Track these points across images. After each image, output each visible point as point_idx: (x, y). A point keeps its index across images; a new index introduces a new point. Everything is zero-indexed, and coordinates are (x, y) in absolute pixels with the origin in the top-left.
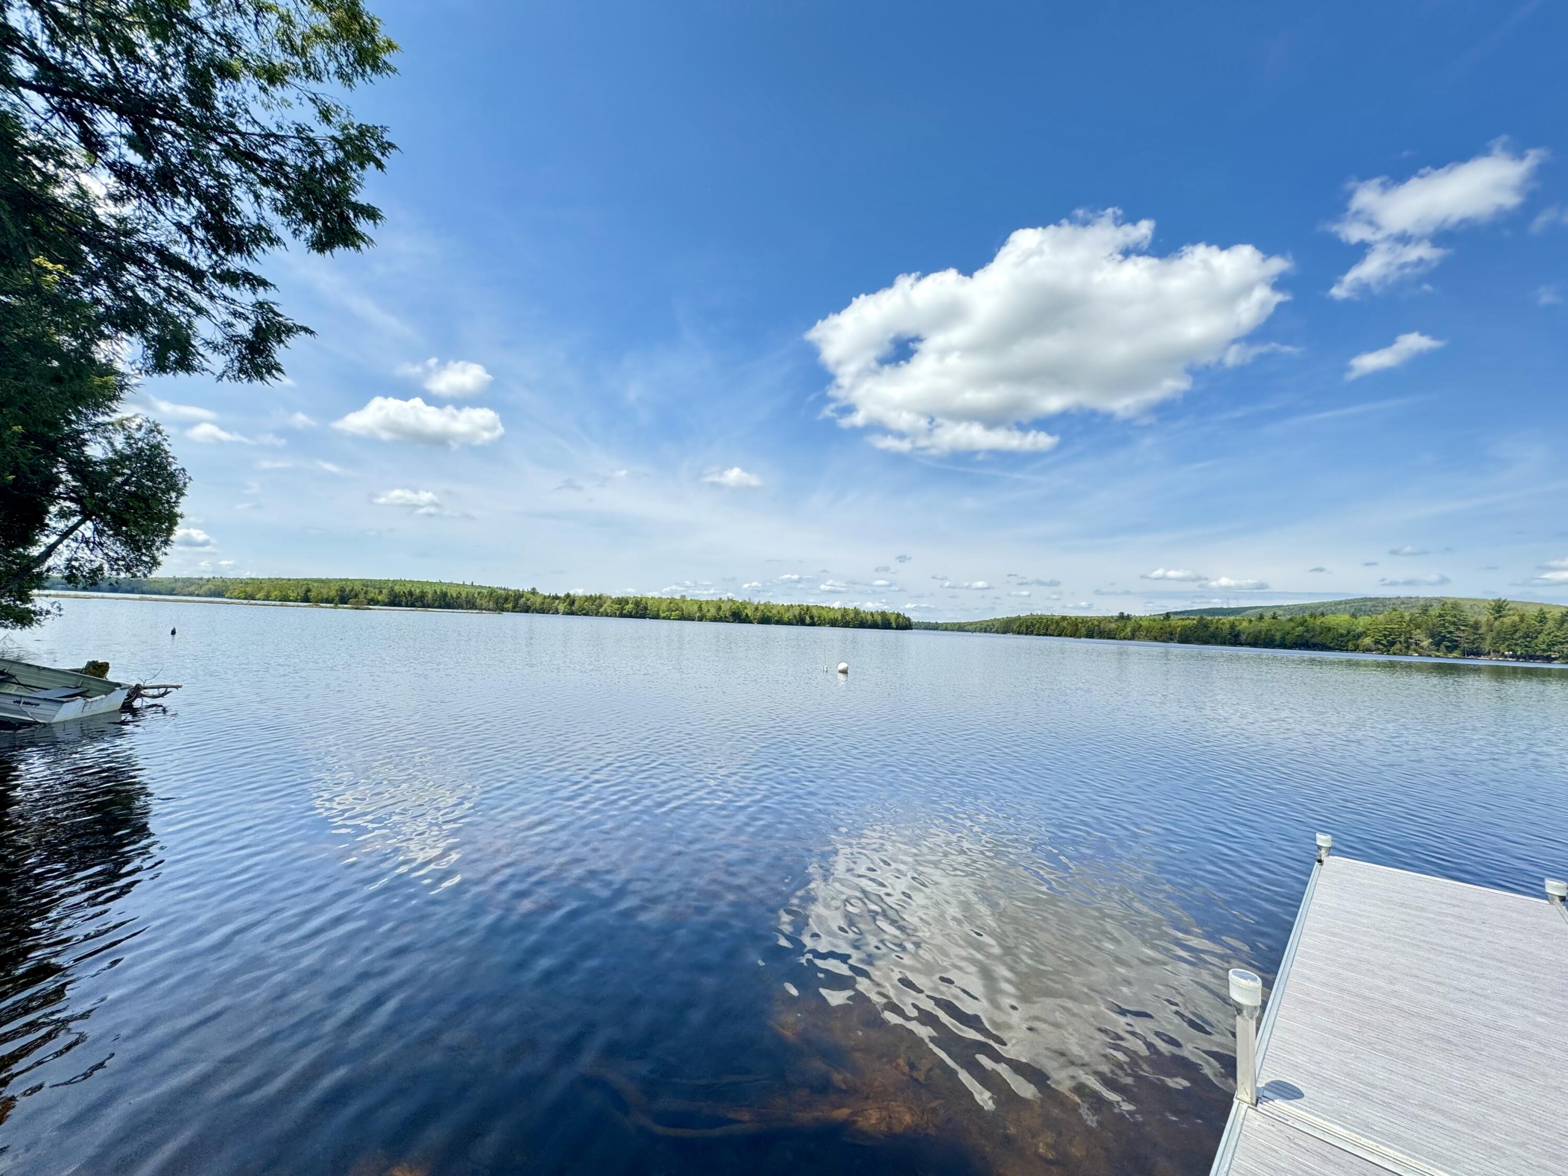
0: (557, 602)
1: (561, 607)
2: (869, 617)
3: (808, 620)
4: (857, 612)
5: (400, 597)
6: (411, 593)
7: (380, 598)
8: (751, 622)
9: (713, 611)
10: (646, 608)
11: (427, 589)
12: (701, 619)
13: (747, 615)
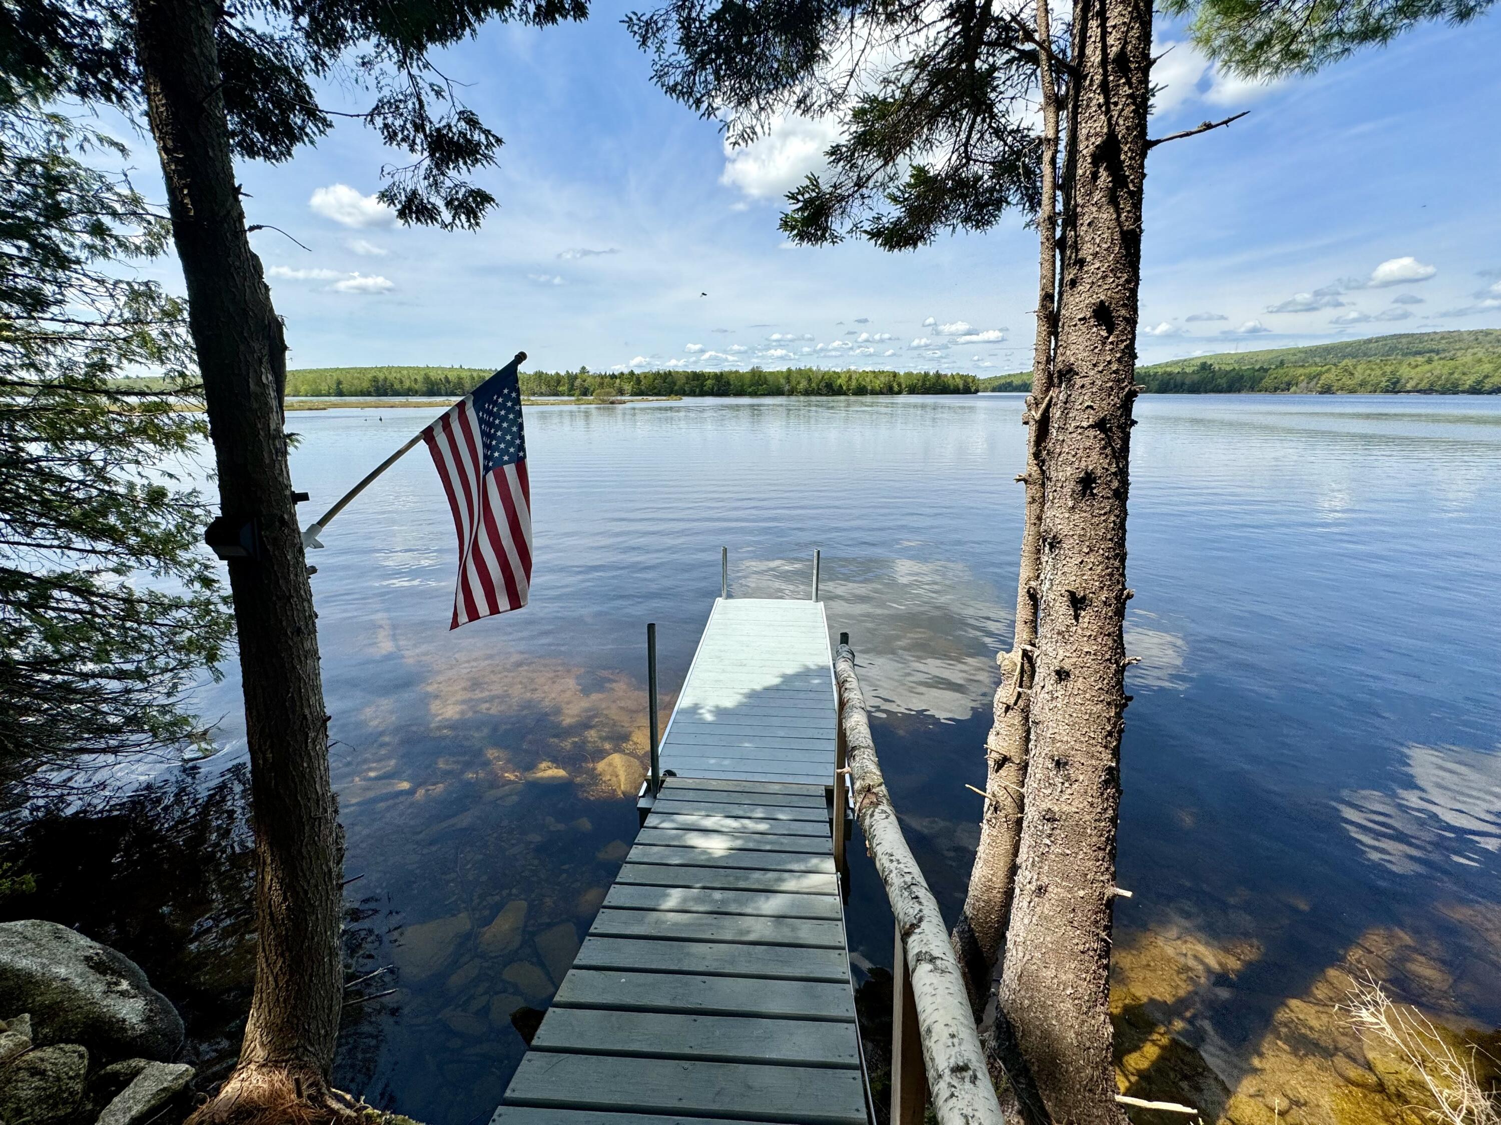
0: (618, 381)
1: (628, 387)
2: (951, 381)
3: (896, 388)
4: (938, 376)
5: (438, 384)
6: (447, 380)
7: (416, 387)
8: (845, 394)
9: (803, 384)
10: (728, 383)
11: (464, 375)
12: (791, 393)
13: (841, 386)
